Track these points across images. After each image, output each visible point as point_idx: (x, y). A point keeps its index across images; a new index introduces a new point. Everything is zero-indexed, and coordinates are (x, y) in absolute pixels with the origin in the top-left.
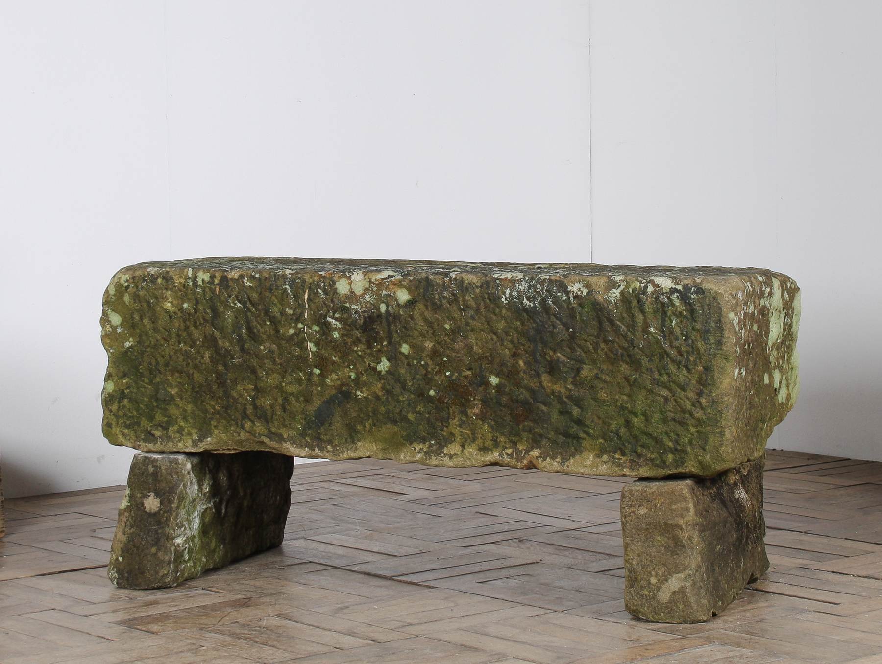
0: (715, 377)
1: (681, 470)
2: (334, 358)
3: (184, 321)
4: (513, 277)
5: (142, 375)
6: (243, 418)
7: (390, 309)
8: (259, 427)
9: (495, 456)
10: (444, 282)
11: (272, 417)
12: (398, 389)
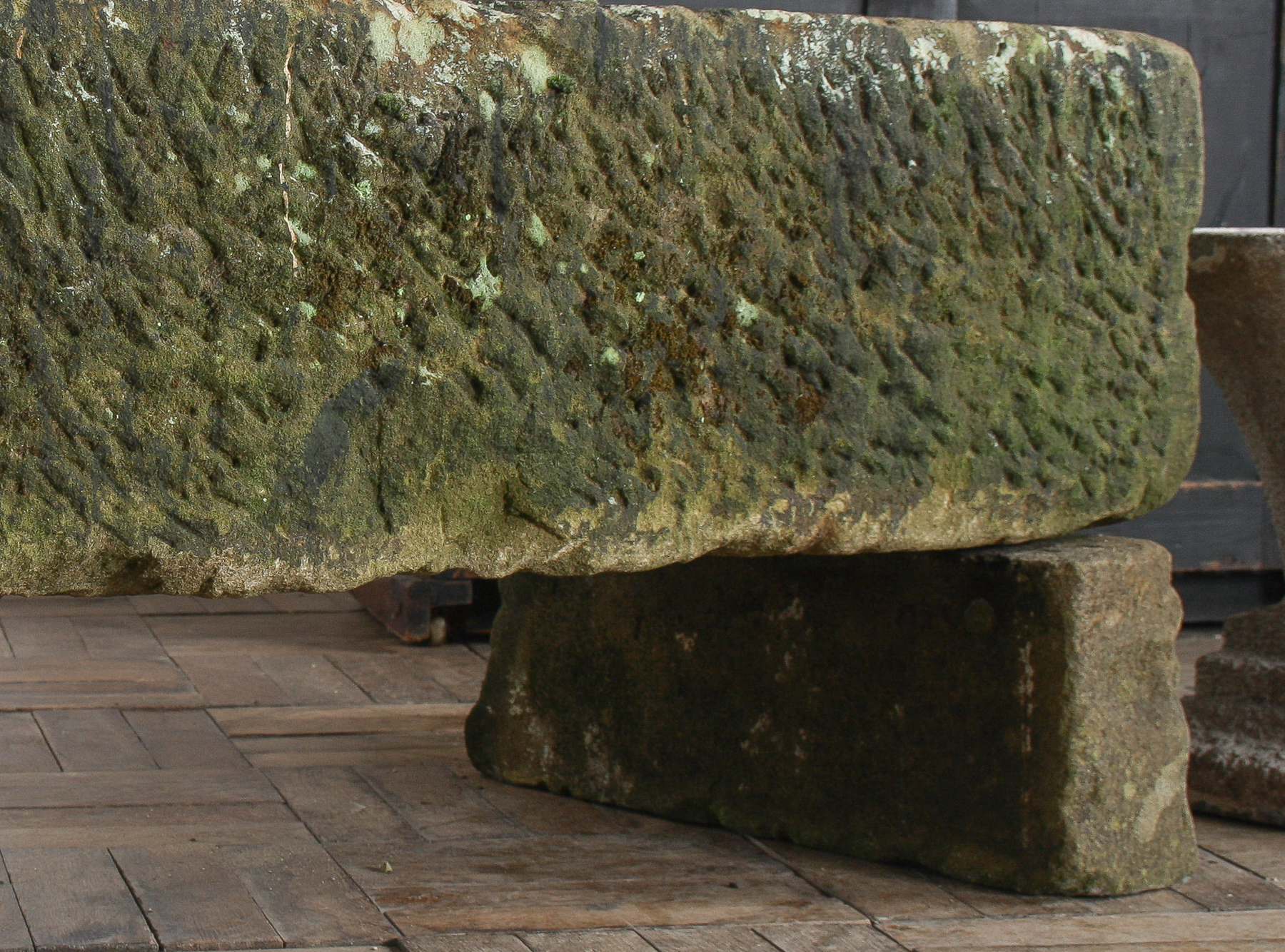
2: (358, 268)
6: (98, 481)
7: (508, 107)
12: (525, 352)
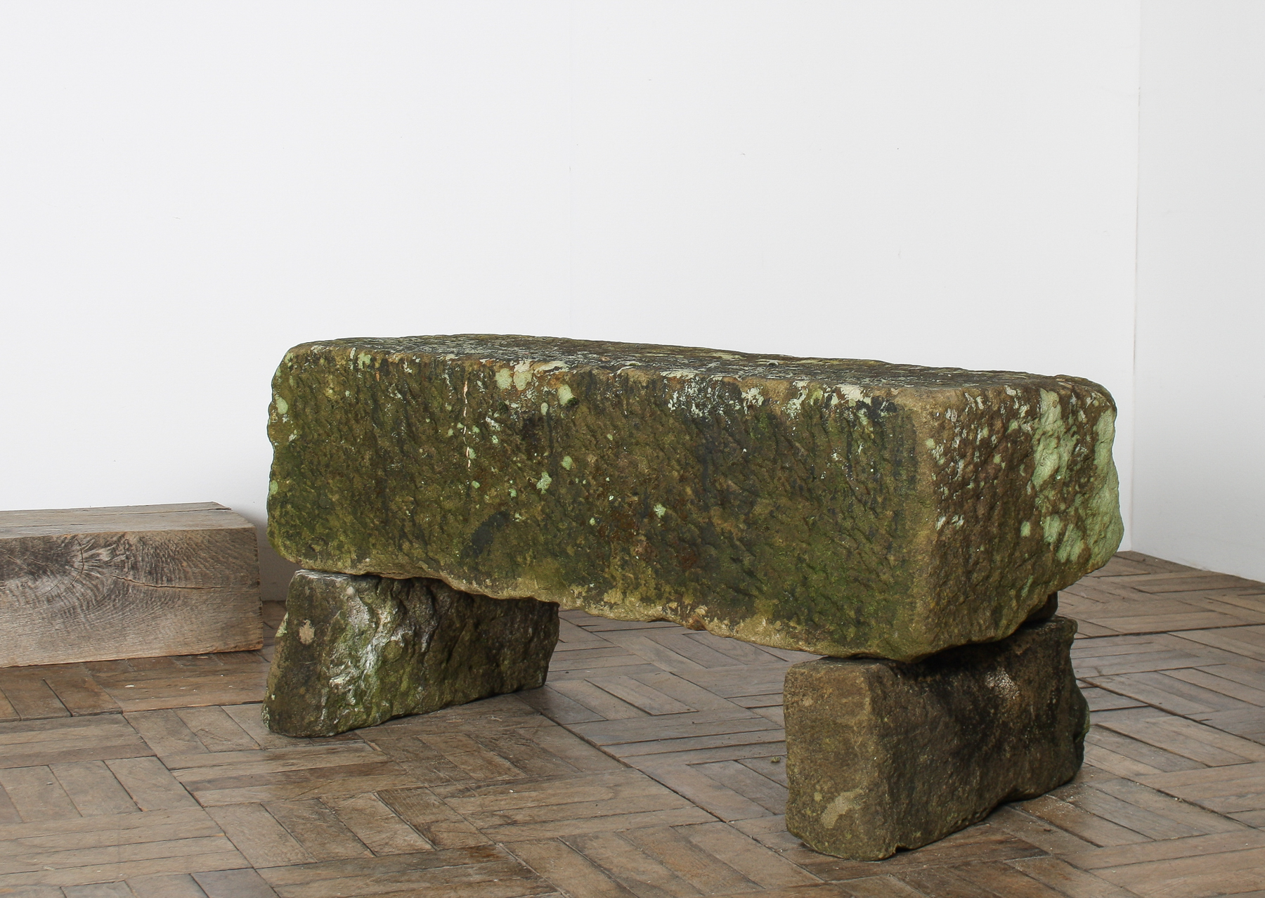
0: (907, 528)
1: (863, 650)
2: (493, 470)
3: (346, 413)
4: (682, 376)
5: (303, 475)
6: (401, 537)
7: (551, 410)
8: (418, 551)
9: (657, 610)
10: (608, 379)
11: (430, 538)
12: (558, 514)
